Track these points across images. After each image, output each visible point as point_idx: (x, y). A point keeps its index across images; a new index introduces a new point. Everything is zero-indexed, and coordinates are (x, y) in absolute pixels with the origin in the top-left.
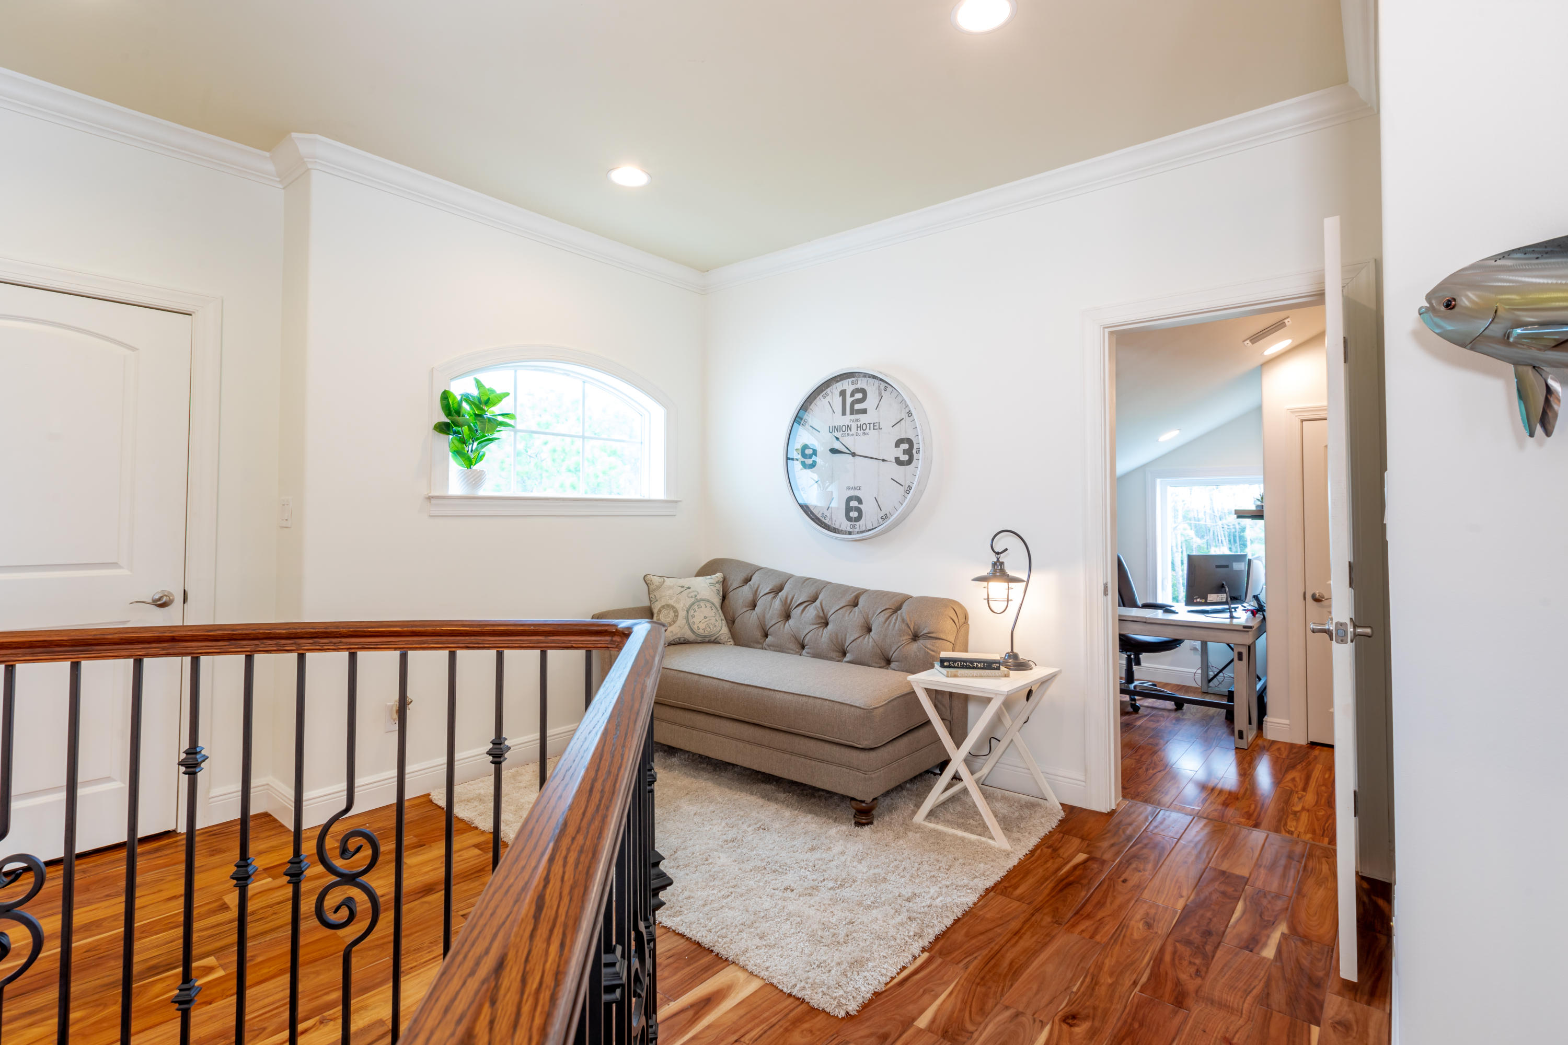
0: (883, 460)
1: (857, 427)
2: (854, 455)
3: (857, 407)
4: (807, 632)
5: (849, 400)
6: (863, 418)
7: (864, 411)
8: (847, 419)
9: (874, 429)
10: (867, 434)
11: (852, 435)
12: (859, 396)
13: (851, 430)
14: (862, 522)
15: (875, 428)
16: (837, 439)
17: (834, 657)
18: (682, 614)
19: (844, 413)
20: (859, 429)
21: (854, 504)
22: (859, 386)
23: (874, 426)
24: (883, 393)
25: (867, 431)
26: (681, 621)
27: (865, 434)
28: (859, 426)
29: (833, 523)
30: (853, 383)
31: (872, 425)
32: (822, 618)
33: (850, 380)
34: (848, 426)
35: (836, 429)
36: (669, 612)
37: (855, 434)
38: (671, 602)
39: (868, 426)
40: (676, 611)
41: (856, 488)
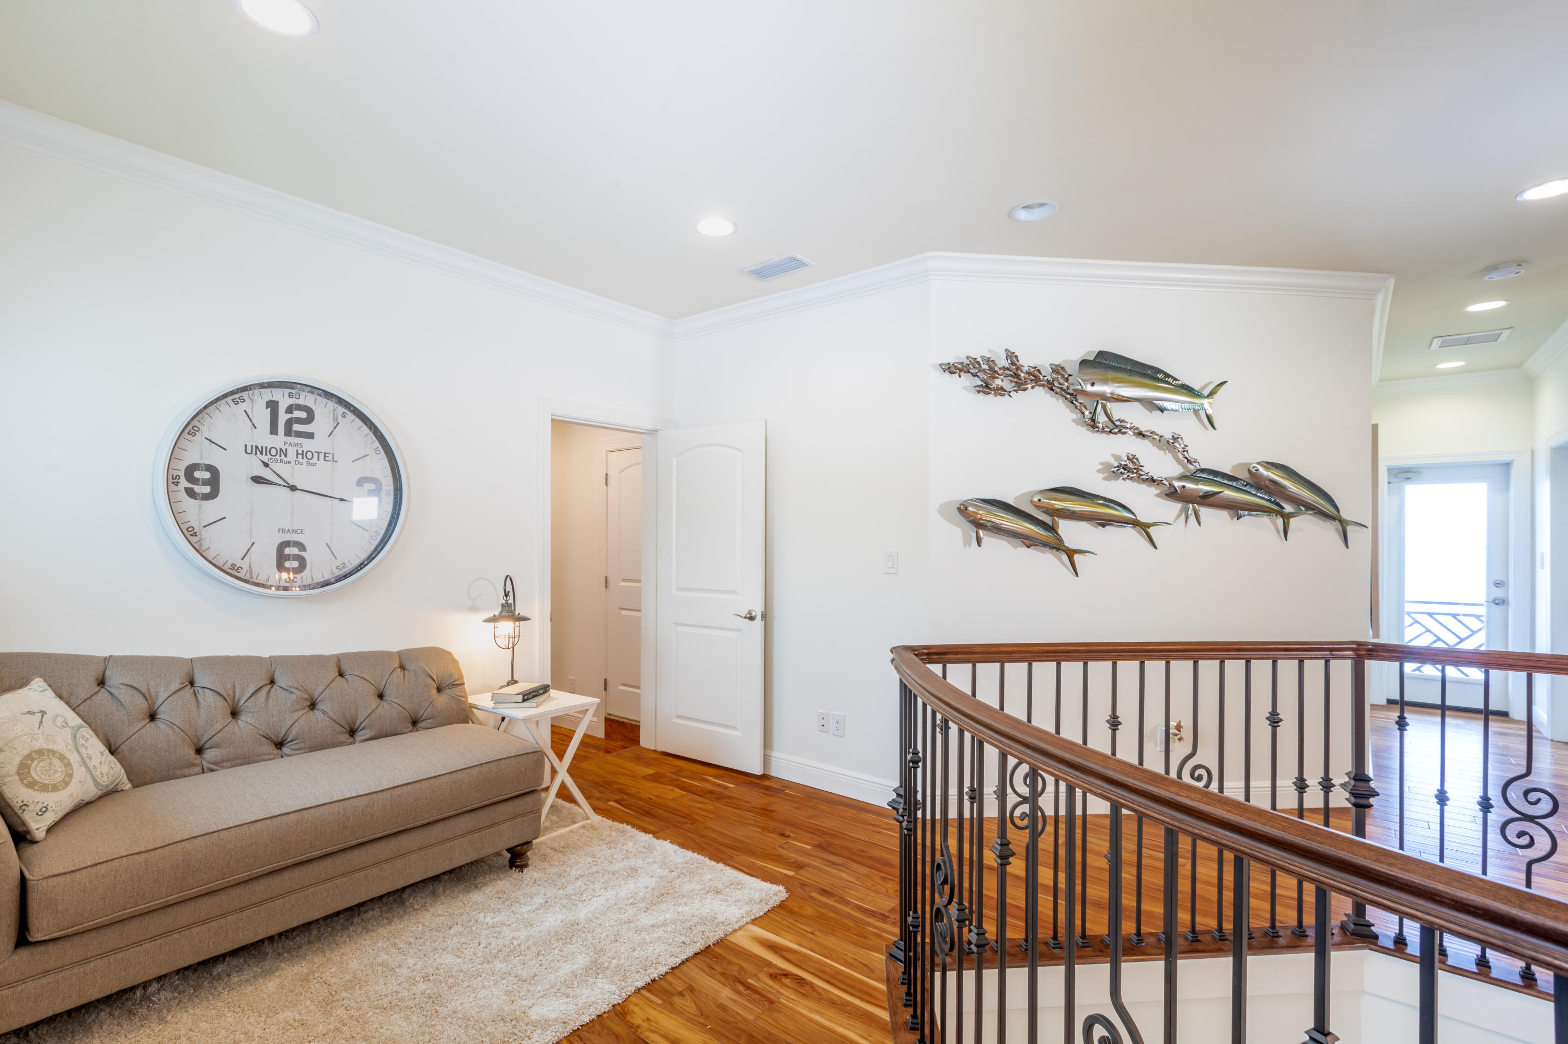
0: (342, 500)
1: (298, 454)
2: (293, 488)
3: (296, 427)
4: (290, 723)
5: (283, 418)
6: (307, 444)
7: (310, 436)
8: (280, 440)
9: (325, 460)
10: (314, 465)
11: (289, 462)
12: (303, 415)
13: (286, 456)
14: (306, 573)
15: (327, 459)
16: (266, 465)
17: (344, 740)
18: (74, 758)
19: (274, 430)
20: (300, 456)
21: (293, 551)
22: (301, 401)
23: (325, 457)
24: (340, 419)
25: (315, 460)
26: (79, 773)
27: (309, 464)
28: (300, 452)
29: (255, 576)
30: (290, 395)
31: (322, 456)
32: (307, 700)
33: (287, 391)
34: (281, 450)
35: (258, 450)
36: (50, 763)
37: (293, 463)
38: (40, 744)
39: (316, 455)
40: (62, 757)
41: (295, 532)
